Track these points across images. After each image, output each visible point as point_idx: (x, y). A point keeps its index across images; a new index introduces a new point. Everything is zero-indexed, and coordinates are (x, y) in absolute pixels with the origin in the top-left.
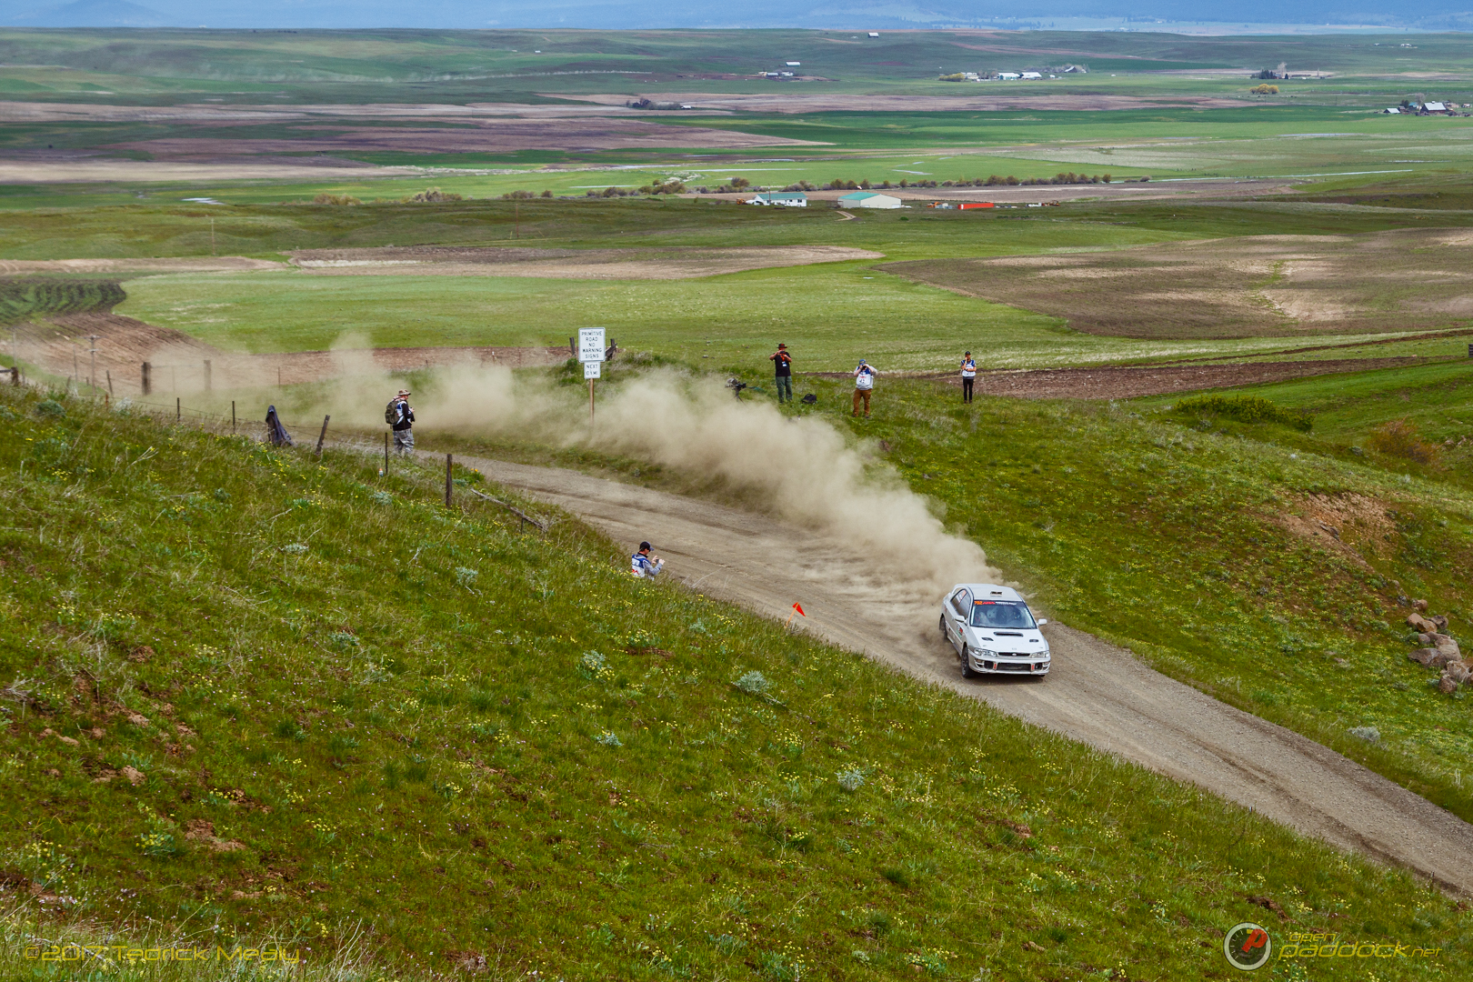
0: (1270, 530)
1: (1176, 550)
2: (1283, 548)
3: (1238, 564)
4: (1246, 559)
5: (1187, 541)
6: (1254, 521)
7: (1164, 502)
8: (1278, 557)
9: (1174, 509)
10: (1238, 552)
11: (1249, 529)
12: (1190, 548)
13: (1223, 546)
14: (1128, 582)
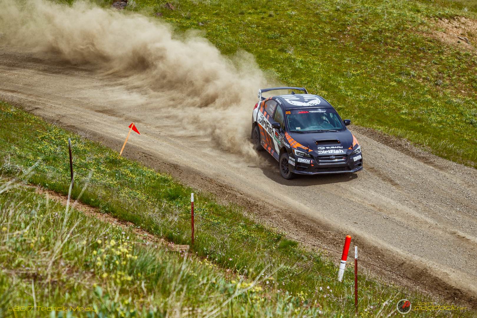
0: (430, 41)
1: (375, 59)
2: (442, 53)
3: (417, 66)
4: (421, 62)
5: (380, 53)
6: (419, 36)
7: (359, 29)
8: (441, 59)
9: (366, 33)
10: (415, 57)
11: (417, 43)
12: (384, 57)
13: (405, 54)
14: (354, 84)
